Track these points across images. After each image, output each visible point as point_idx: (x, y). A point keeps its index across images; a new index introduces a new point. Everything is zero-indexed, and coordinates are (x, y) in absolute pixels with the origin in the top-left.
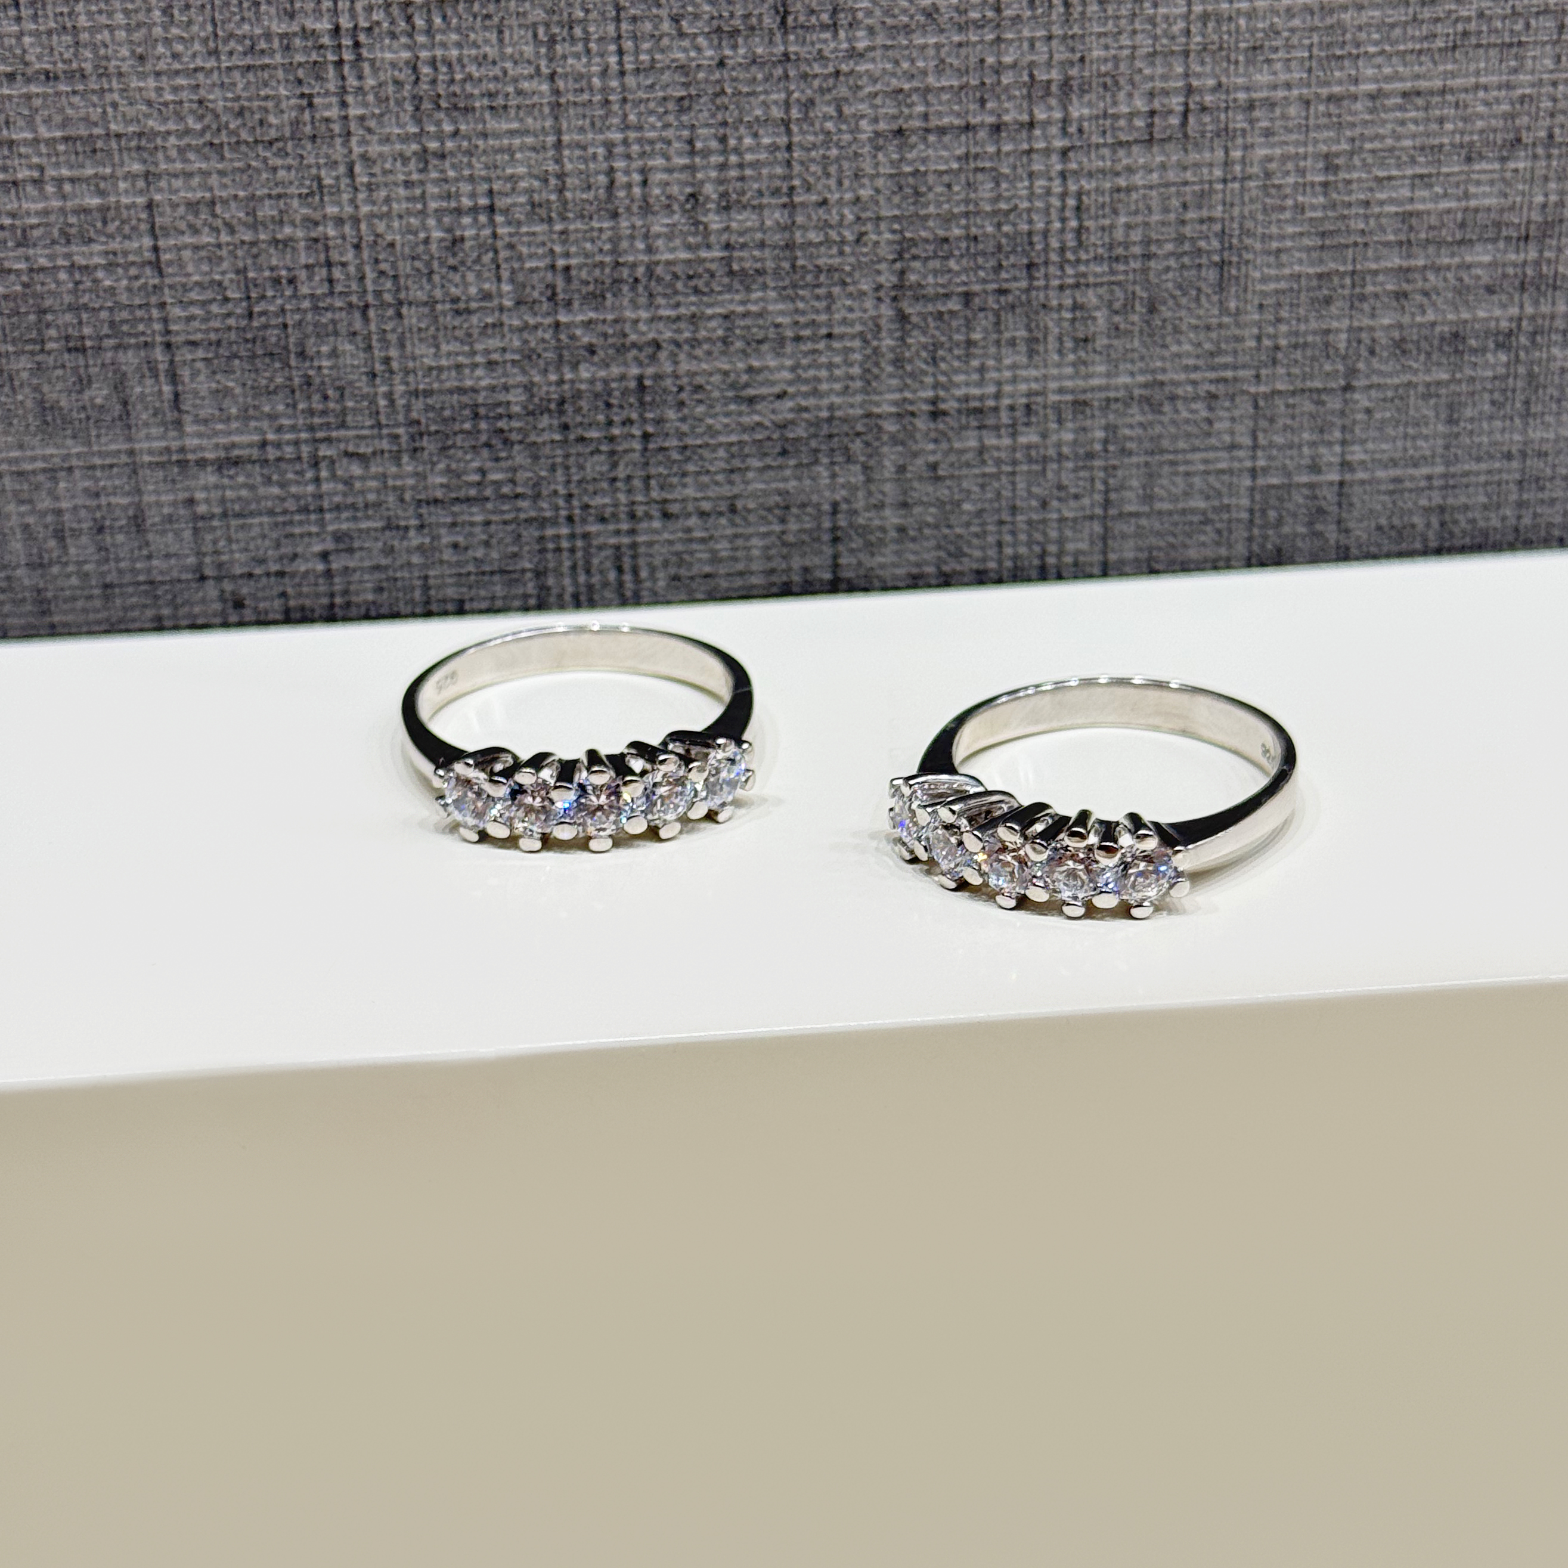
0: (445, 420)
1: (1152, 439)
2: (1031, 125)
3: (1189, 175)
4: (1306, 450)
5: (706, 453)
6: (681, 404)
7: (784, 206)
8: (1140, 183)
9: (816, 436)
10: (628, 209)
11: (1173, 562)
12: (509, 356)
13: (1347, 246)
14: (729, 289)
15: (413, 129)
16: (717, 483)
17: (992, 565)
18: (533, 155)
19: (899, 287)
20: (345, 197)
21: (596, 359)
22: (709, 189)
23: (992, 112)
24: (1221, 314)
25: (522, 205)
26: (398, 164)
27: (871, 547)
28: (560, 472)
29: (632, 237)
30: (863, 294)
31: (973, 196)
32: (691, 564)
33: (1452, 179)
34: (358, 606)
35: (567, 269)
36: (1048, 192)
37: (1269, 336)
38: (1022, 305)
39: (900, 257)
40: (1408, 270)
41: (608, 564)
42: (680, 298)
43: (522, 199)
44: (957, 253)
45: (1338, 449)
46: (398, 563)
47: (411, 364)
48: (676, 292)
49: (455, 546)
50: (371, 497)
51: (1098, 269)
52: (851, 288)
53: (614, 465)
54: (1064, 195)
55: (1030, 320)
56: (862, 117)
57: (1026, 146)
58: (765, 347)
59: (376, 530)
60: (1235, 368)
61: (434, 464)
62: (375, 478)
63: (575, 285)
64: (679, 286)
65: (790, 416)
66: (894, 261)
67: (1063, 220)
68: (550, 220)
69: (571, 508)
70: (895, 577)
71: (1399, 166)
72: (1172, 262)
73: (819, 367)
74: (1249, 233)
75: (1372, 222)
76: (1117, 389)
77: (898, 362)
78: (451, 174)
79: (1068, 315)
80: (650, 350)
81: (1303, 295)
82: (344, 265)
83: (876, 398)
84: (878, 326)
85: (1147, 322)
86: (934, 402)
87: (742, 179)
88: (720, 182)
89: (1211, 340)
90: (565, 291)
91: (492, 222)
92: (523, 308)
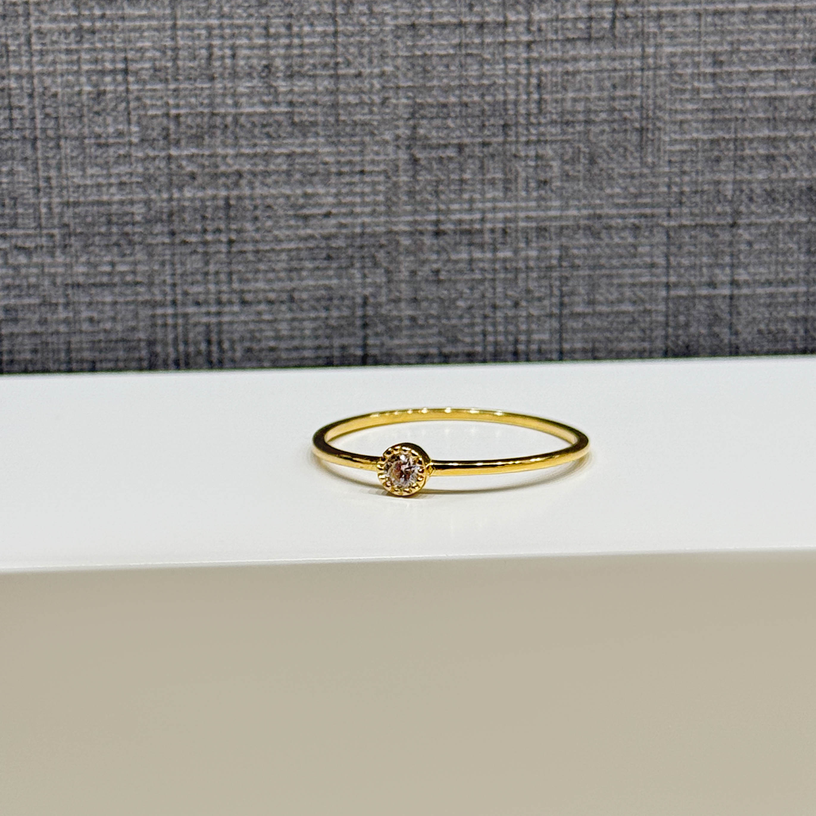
0: (88, 225)
1: (594, 257)
2: (505, 24)
3: (617, 64)
4: (705, 270)
5: (273, 256)
6: (256, 219)
7: (331, 76)
8: (583, 69)
9: (352, 246)
10: (222, 75)
11: (611, 351)
12: (134, 179)
13: (730, 120)
14: (291, 135)
15: (73, 12)
16: (280, 280)
17: (479, 349)
18: (156, 34)
19: (413, 138)
20: (24, 59)
21: (196, 183)
22: (278, 62)
23: (478, 14)
24: (642, 167)
25: (147, 69)
26: (62, 37)
27: (391, 333)
28: (167, 267)
29: (224, 95)
30: (386, 143)
31: (464, 73)
32: (260, 341)
33: (804, 75)
34: (19, 362)
35: (178, 116)
36: (518, 73)
37: (676, 184)
38: (499, 154)
39: (413, 115)
40: (775, 139)
41: (200, 338)
42: (257, 141)
43: (147, 65)
44: (452, 114)
45: (728, 270)
46: (50, 330)
47: (65, 183)
48: (254, 137)
49: (91, 320)
50: (33, 280)
51: (554, 130)
52: (378, 138)
53: (207, 263)
54: (529, 76)
55: (505, 165)
56: (387, 14)
57: (501, 39)
58: (316, 179)
59: (34, 305)
60: (652, 206)
61: (77, 257)
62: (36, 265)
63: (183, 129)
64: (256, 131)
65: (333, 231)
66: (408, 119)
67: (529, 94)
68: (166, 81)
69: (175, 294)
70: (408, 355)
71: (765, 64)
72: (607, 128)
73: (354, 194)
74: (660, 108)
75: (748, 103)
76: (567, 218)
77: (411, 193)
78: (99, 45)
79: (532, 163)
80: (234, 178)
81: (700, 154)
82: (21, 108)
83: (394, 219)
84: (397, 166)
85: (589, 171)
86: (437, 223)
87: (301, 55)
88: (286, 57)
89: (634, 186)
90: (175, 133)
91: (126, 82)
92: (146, 144)
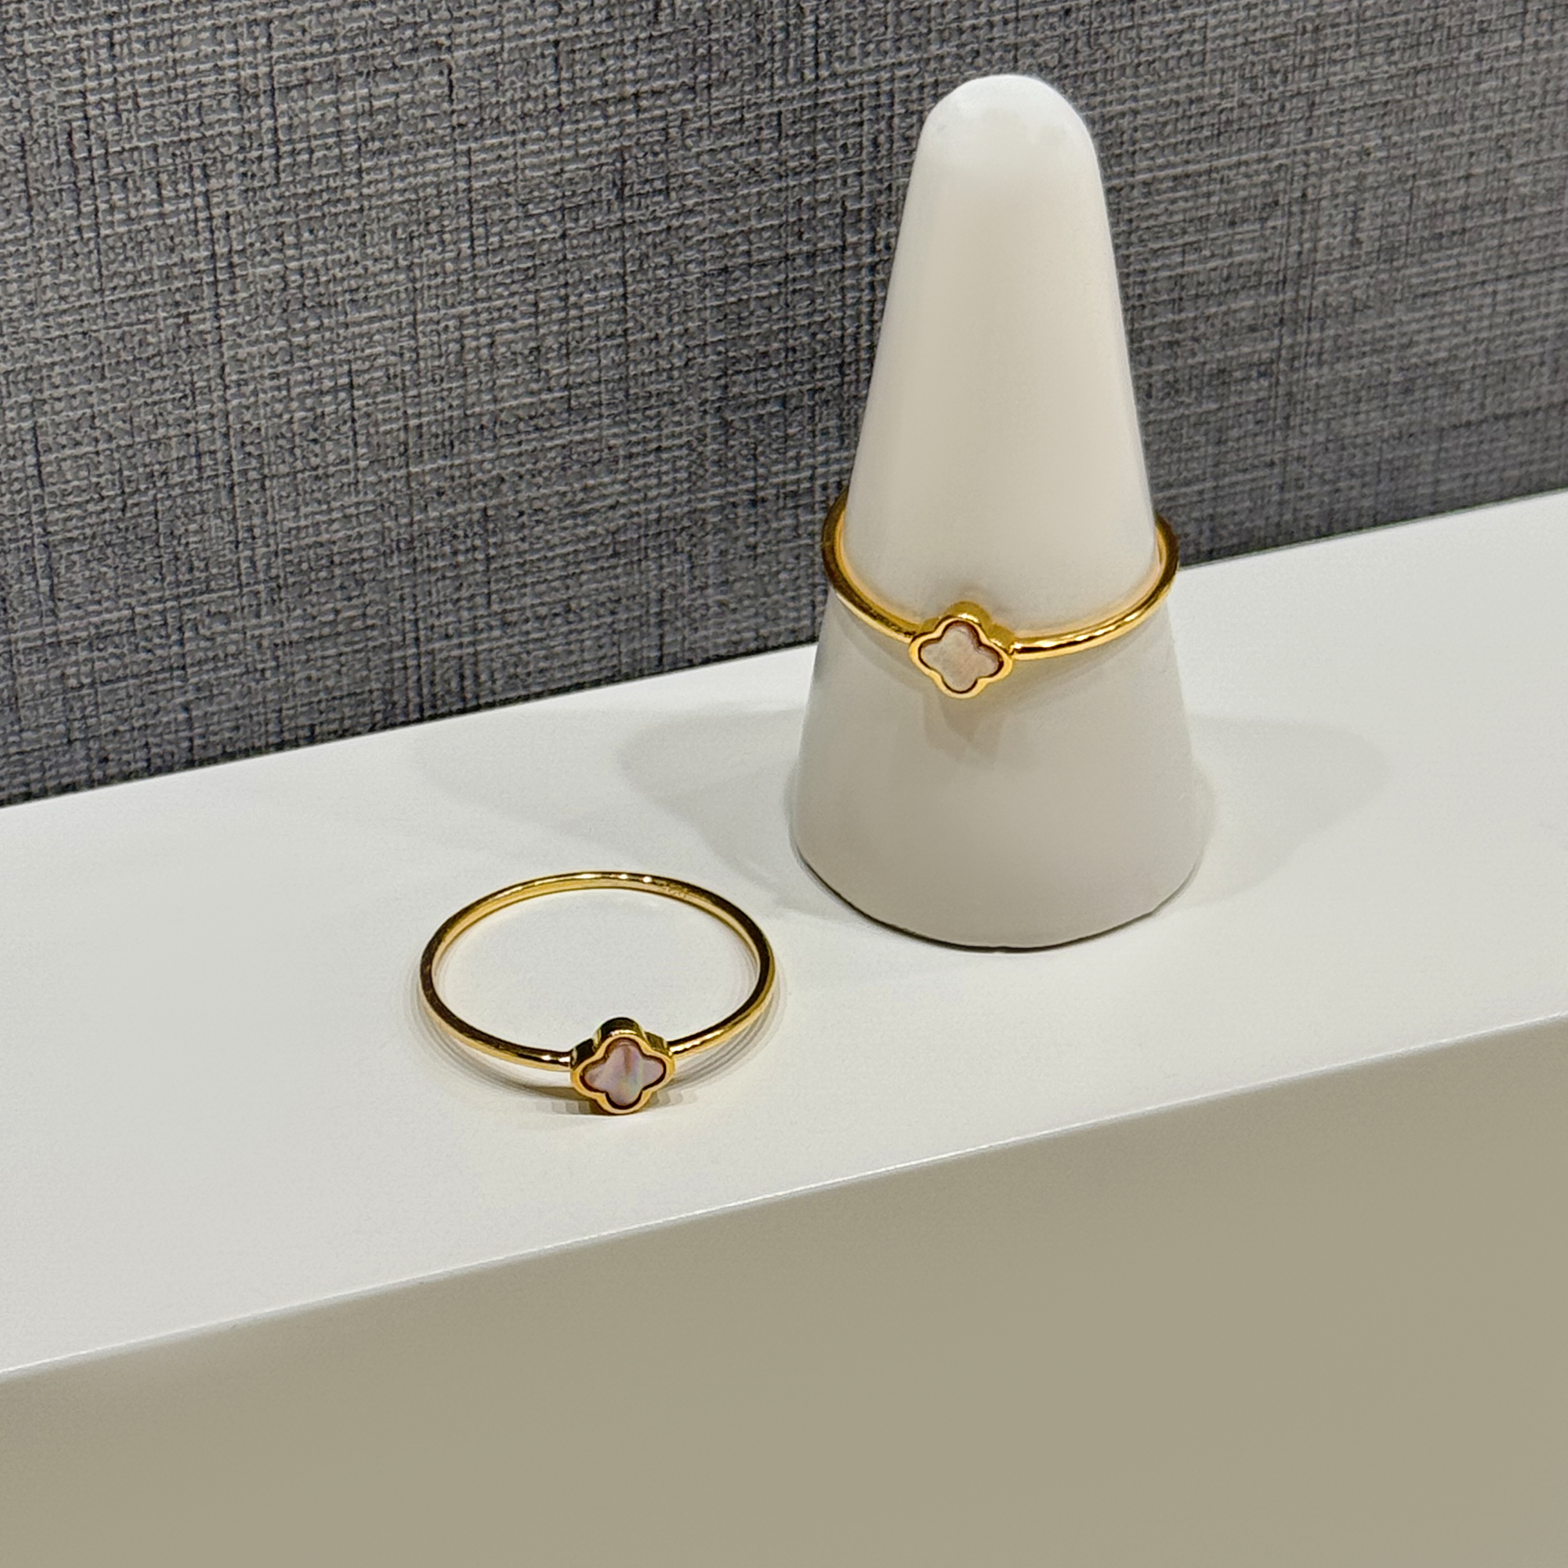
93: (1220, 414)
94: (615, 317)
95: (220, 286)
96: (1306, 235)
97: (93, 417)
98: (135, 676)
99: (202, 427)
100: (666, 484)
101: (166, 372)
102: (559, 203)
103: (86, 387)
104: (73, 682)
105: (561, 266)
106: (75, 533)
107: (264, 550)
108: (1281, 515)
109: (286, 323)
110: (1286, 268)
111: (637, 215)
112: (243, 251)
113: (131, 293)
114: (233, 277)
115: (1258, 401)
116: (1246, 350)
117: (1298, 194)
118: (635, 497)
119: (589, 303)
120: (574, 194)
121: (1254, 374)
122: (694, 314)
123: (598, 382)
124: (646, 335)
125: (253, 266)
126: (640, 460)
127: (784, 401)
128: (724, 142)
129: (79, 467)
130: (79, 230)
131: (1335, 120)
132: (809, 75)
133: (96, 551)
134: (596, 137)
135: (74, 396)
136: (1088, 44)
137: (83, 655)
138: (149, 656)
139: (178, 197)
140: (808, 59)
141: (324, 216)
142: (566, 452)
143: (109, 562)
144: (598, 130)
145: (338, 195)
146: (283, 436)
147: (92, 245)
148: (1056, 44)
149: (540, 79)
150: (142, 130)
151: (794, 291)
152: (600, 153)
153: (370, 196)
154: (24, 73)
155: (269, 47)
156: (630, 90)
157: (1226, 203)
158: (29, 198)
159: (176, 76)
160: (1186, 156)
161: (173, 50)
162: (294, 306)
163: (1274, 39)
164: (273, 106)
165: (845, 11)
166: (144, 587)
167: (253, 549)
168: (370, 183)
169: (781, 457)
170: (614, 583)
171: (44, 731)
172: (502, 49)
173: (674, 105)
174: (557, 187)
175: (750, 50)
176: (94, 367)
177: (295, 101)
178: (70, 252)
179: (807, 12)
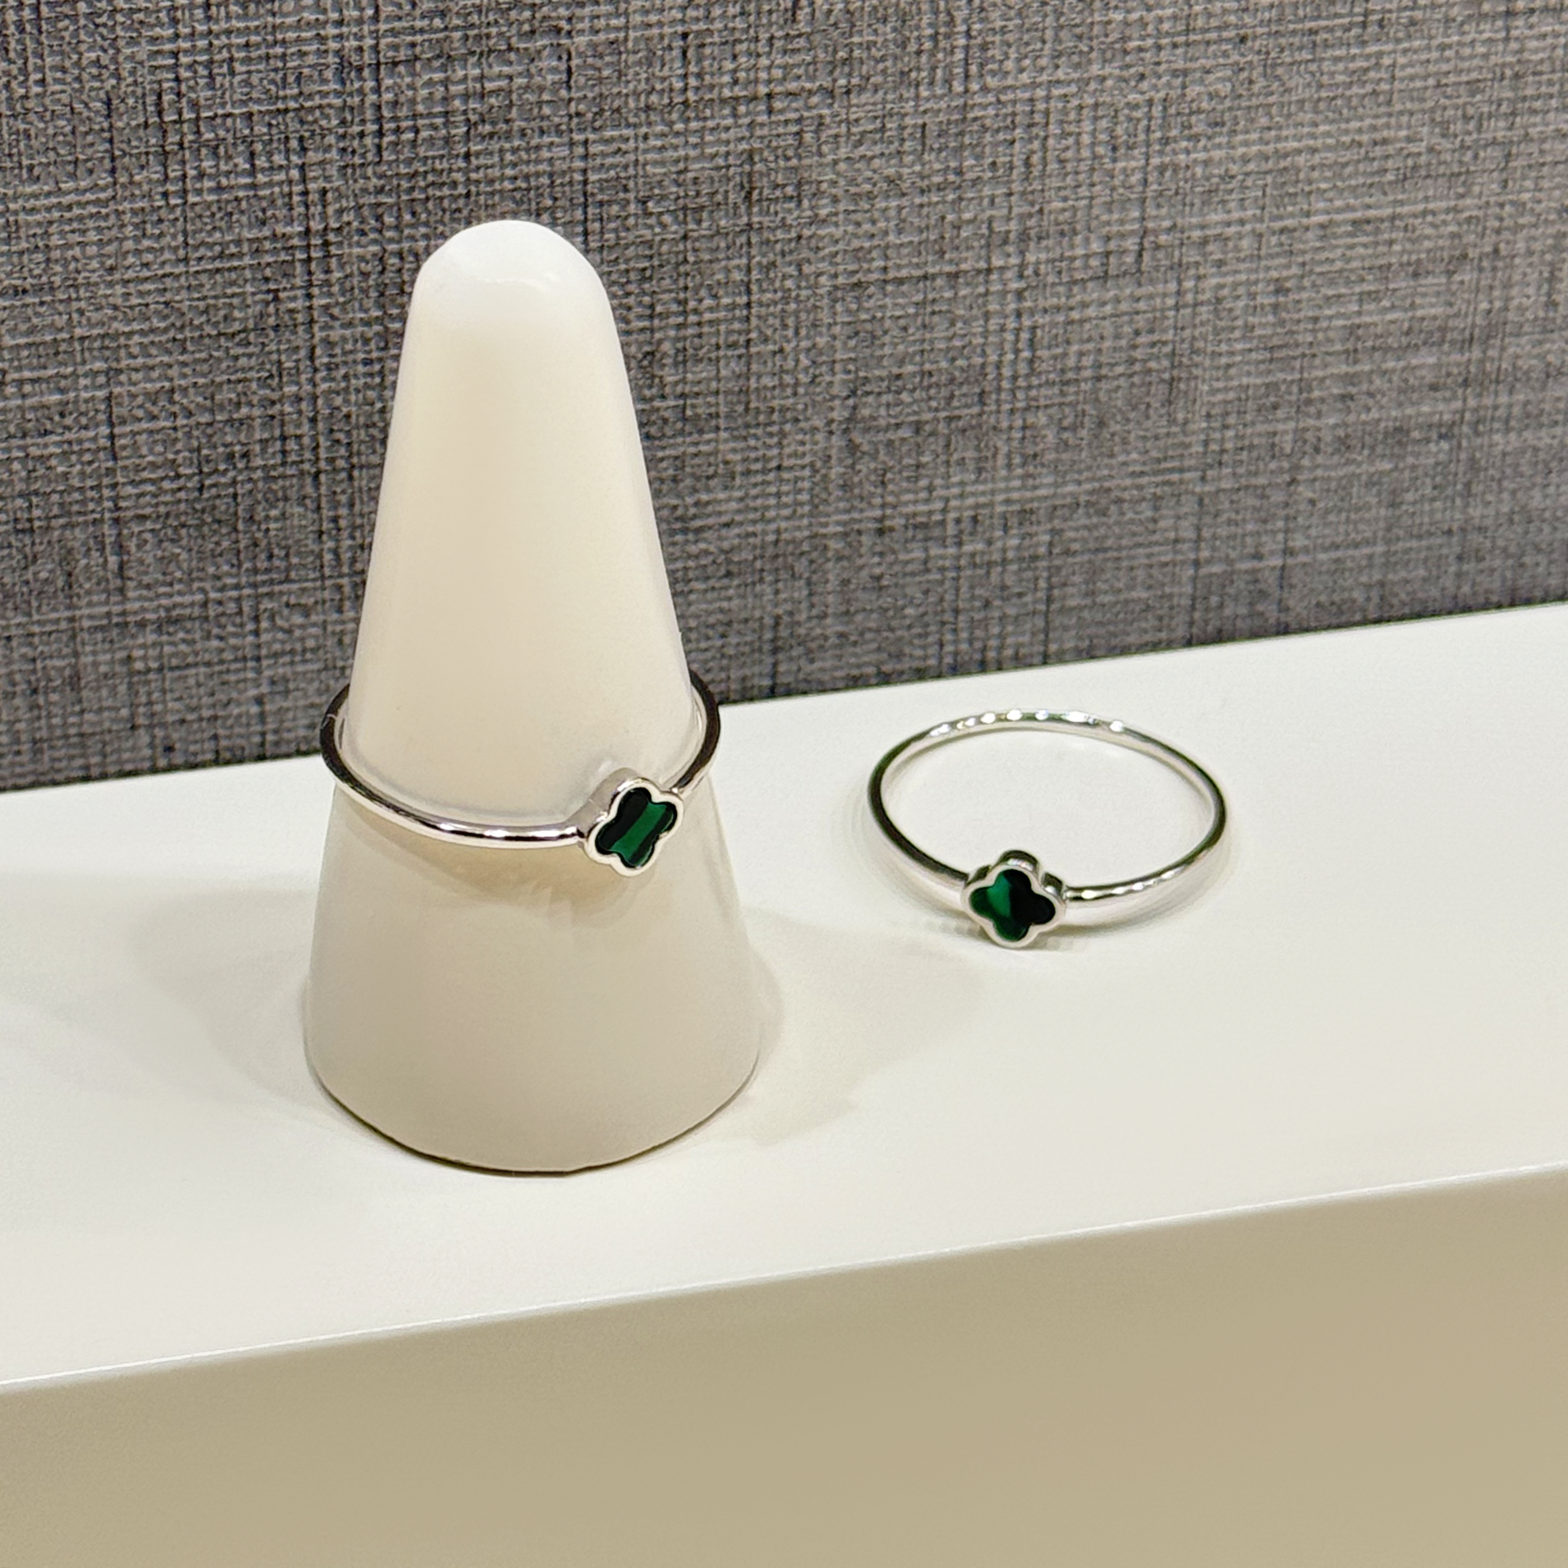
93: (1395, 474)
94: (737, 326)
95: (313, 265)
96: (1496, 293)
97: (172, 391)
98: (208, 664)
99: (288, 409)
100: (786, 506)
101: (251, 349)
102: (681, 202)
103: (166, 359)
104: (139, 665)
105: (682, 269)
106: (148, 511)
107: (349, 542)
108: (1459, 587)
109: (382, 307)
110: (1474, 325)
111: (766, 220)
112: (339, 230)
113: (218, 264)
114: (328, 256)
115: (1437, 464)
116: (1425, 409)
117: (1488, 249)
118: (752, 516)
119: (711, 309)
120: (698, 194)
121: (1435, 436)
122: (824, 330)
123: (717, 393)
124: (771, 347)
125: (350, 246)
126: (759, 478)
127: (918, 427)
128: (862, 150)
129: (155, 442)
130: (165, 195)
131: (1534, 174)
132: (958, 87)
133: (170, 532)
134: (724, 136)
135: (152, 368)
136: (1265, 75)
137: (151, 638)
138: (222, 645)
139: (272, 168)
140: (956, 71)
141: (427, 199)
142: (678, 463)
143: (184, 542)
144: (727, 129)
145: (444, 178)
146: (374, 425)
147: (178, 212)
148: (1229, 73)
149: (666, 72)
150: (237, 97)
151: (933, 313)
152: (728, 154)
153: (478, 182)
154: (113, 29)
155: (376, 19)
156: (763, 90)
157: (1410, 253)
158: (113, 159)
159: (275, 42)
160: (1367, 200)
161: (274, 15)
162: (392, 291)
163: (1468, 83)
164: (378, 80)
165: (998, 24)
166: (219, 572)
167: (338, 541)
168: (478, 168)
169: (911, 486)
170: (725, 605)
171: (106, 714)
172: (626, 39)
173: (809, 108)
174: (679, 185)
175: (896, 58)
176: (174, 340)
177: (402, 77)
178: (155, 218)
179: (958, 21)
